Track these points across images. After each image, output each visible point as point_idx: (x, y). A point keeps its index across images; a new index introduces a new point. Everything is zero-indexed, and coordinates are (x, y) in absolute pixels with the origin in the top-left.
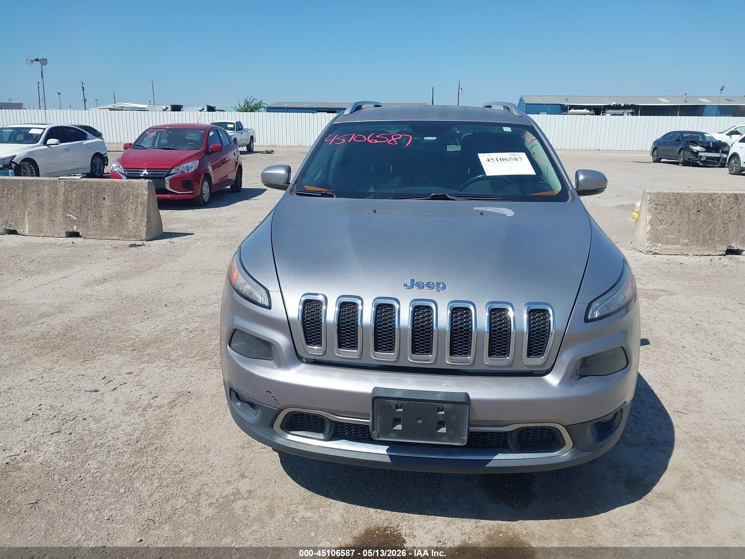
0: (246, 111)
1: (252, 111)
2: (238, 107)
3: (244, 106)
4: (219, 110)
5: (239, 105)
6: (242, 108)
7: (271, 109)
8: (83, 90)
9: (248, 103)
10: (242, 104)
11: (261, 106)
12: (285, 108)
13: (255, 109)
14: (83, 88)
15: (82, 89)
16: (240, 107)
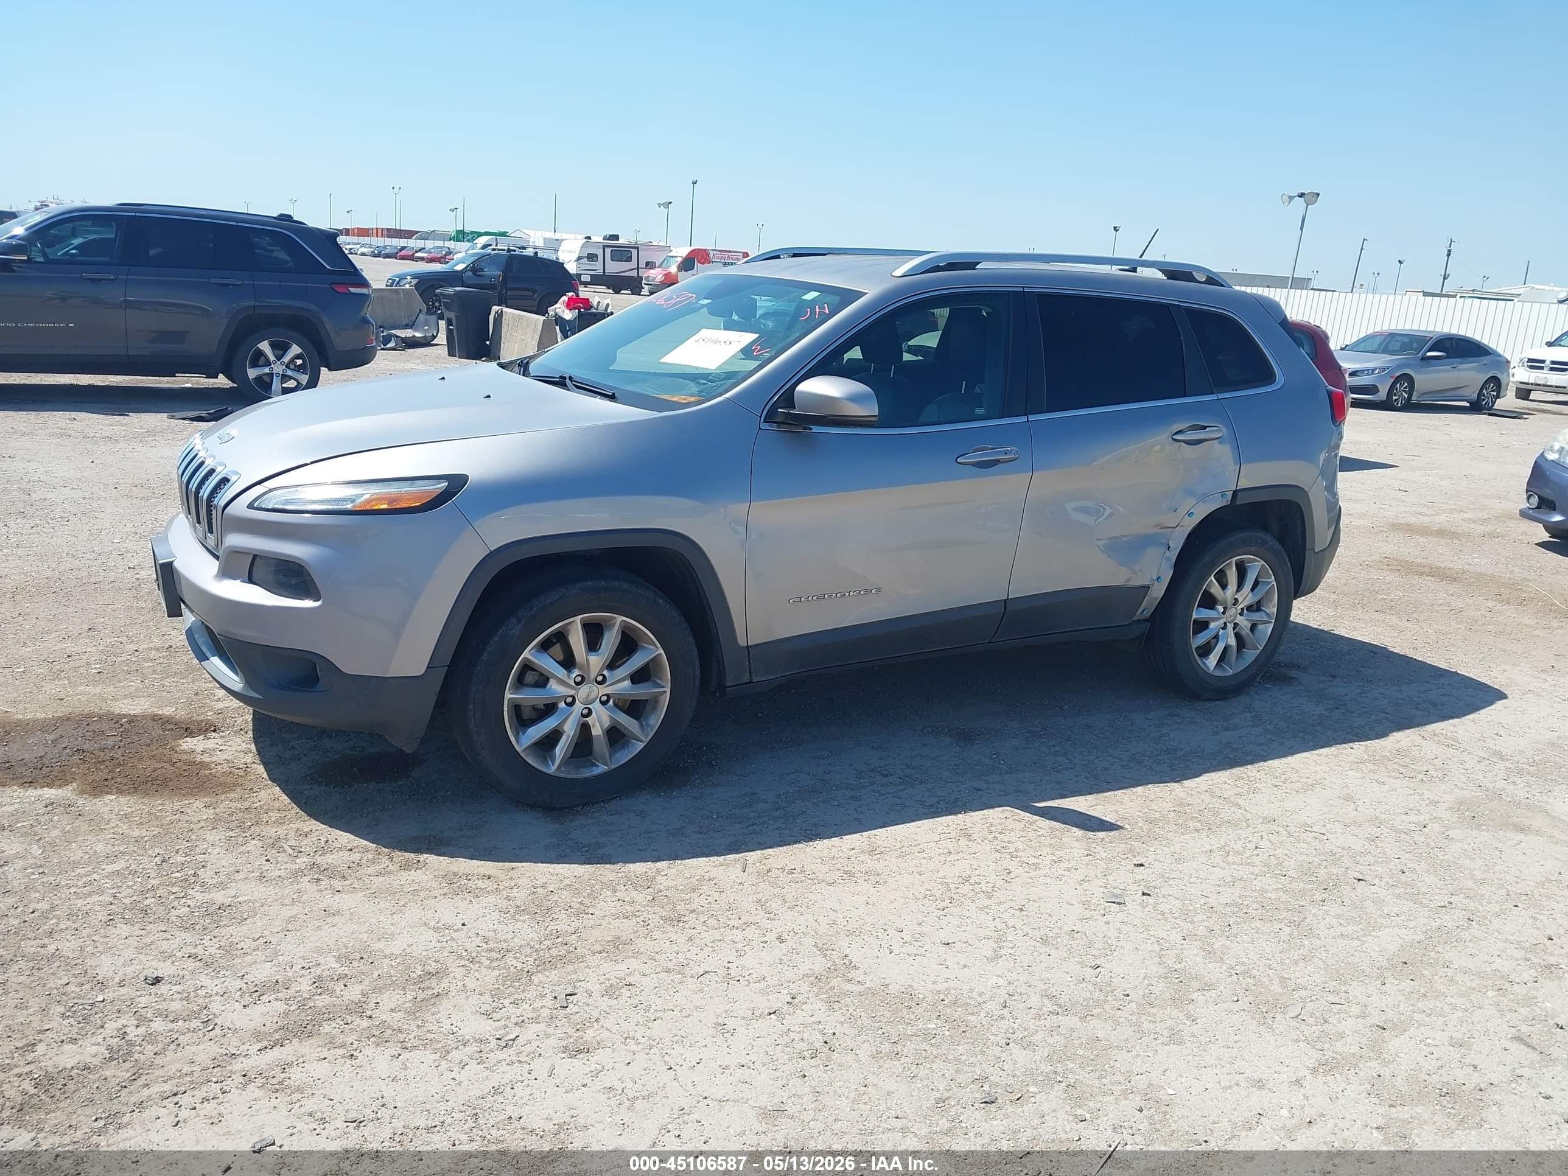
8: (1449, 255)
14: (1450, 251)
15: (1446, 253)
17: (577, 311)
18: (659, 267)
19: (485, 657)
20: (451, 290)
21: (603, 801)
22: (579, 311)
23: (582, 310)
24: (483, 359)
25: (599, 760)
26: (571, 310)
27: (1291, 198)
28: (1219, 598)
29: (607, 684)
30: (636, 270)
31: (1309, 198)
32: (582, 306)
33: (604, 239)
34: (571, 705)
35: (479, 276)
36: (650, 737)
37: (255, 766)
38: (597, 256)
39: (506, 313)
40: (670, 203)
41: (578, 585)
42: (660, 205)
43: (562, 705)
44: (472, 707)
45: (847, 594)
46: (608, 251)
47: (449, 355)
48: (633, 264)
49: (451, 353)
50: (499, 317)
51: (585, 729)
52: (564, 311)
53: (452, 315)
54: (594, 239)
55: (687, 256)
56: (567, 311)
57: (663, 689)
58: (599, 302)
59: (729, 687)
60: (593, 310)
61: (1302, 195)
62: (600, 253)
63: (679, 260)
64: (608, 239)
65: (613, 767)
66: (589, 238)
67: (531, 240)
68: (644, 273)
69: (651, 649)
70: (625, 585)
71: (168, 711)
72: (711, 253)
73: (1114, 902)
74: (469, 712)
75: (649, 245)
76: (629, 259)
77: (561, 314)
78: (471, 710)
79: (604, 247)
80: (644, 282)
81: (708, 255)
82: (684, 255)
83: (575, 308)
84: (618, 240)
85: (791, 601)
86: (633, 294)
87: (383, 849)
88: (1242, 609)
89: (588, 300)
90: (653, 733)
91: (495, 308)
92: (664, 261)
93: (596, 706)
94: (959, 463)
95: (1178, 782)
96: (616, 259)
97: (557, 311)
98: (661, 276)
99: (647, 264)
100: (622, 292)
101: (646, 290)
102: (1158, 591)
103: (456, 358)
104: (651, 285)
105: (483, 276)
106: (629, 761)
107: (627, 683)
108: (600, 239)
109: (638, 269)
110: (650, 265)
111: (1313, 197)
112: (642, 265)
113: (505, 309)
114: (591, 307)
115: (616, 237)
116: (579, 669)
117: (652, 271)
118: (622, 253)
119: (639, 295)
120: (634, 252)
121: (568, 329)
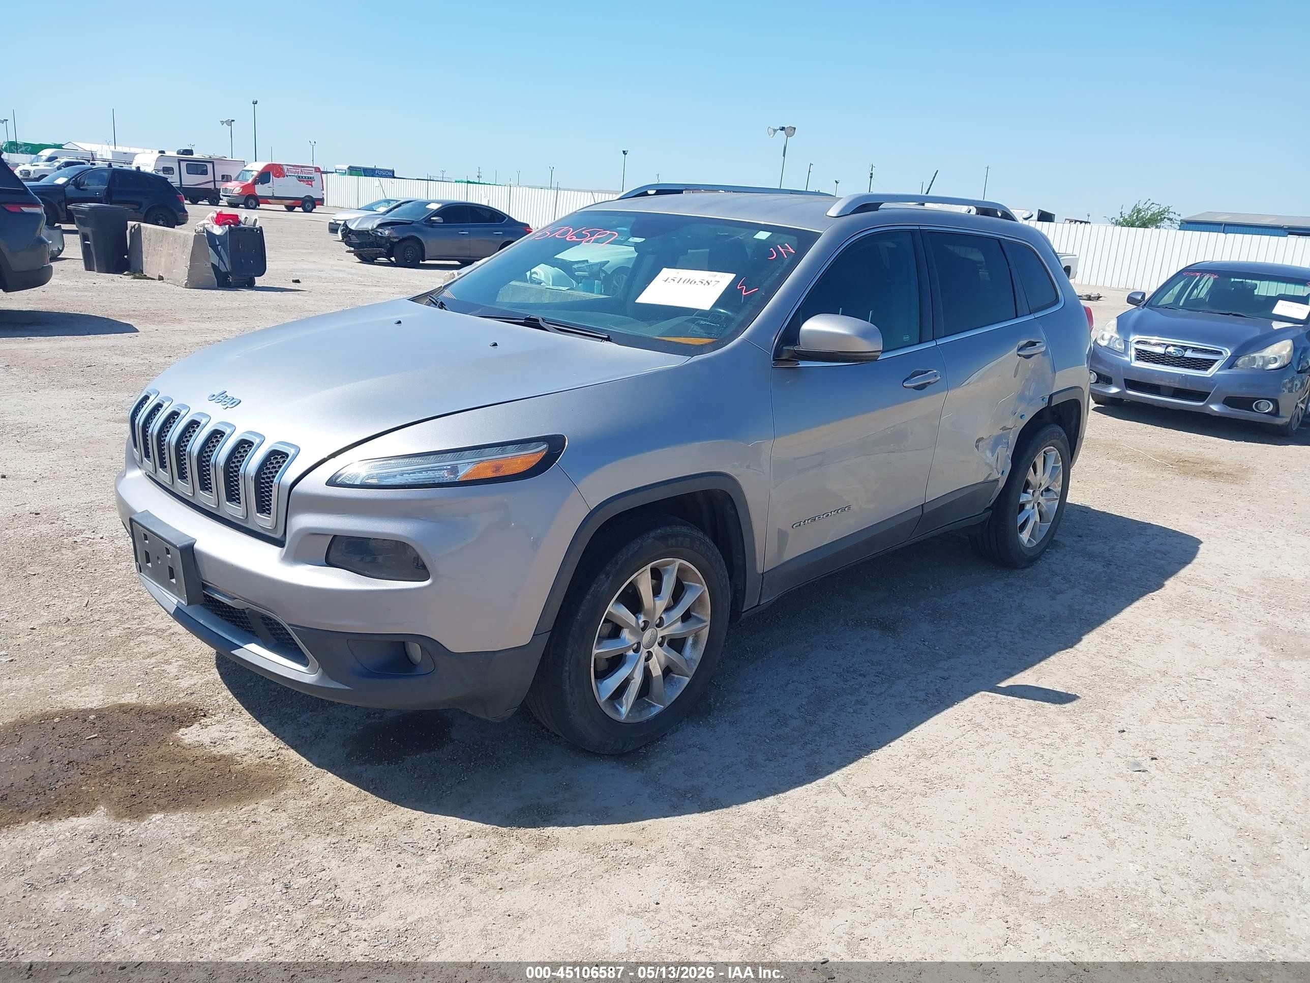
0: (1132, 226)
1: (1144, 225)
2: (1118, 217)
3: (1130, 216)
4: (1084, 222)
5: (1121, 213)
6: (1125, 220)
7: (1189, 225)
8: (871, 177)
9: (1139, 211)
10: (1127, 212)
11: (1165, 218)
12: (1220, 224)
13: (1149, 223)
14: (872, 174)
15: (869, 175)
16: (1122, 217)
17: (227, 226)
18: (236, 179)
19: (579, 617)
20: (85, 206)
21: (658, 740)
22: (230, 227)
23: (232, 226)
24: (125, 273)
25: (654, 699)
26: (220, 225)
27: (775, 131)
28: (1033, 484)
29: (665, 626)
30: (213, 183)
31: (789, 131)
32: (231, 221)
33: (178, 154)
34: (636, 651)
35: (83, 190)
36: (694, 671)
37: (283, 751)
38: (172, 169)
39: (146, 228)
40: (233, 121)
41: (652, 534)
42: (222, 123)
43: (631, 653)
44: (567, 668)
45: (830, 514)
46: (183, 164)
47: (87, 269)
48: (209, 177)
49: (89, 267)
50: (137, 233)
51: (647, 672)
52: (213, 227)
53: (88, 230)
54: (168, 153)
55: (262, 170)
56: (216, 227)
57: (705, 624)
58: (246, 218)
59: (744, 612)
60: (242, 226)
61: (783, 129)
62: (175, 166)
63: (255, 173)
64: (182, 154)
65: (668, 704)
66: (163, 152)
67: (99, 153)
68: (222, 186)
69: (696, 587)
70: (685, 530)
71: (130, 698)
72: (285, 168)
73: (1140, 771)
74: (565, 674)
75: (222, 160)
76: (205, 172)
77: (211, 230)
78: (566, 672)
79: (180, 161)
80: (222, 193)
81: (282, 169)
82: (260, 170)
83: (225, 224)
84: (192, 154)
85: (794, 526)
86: (211, 204)
87: (500, 828)
88: (1042, 491)
89: (237, 216)
90: (696, 667)
91: (130, 223)
92: (239, 175)
93: (656, 649)
94: (905, 387)
95: (1071, 647)
96: (191, 172)
97: (206, 226)
98: (238, 188)
99: (223, 177)
100: (200, 202)
101: (224, 201)
102: (1001, 485)
103: (95, 273)
104: (229, 196)
105: (86, 190)
106: (679, 696)
107: (679, 624)
108: (174, 154)
109: (214, 181)
110: (226, 178)
111: (791, 130)
112: (218, 178)
113: (143, 225)
114: (240, 222)
115: (190, 152)
116: (645, 615)
117: (229, 184)
118: (198, 167)
119: (217, 205)
120: (210, 166)
121: (218, 243)
